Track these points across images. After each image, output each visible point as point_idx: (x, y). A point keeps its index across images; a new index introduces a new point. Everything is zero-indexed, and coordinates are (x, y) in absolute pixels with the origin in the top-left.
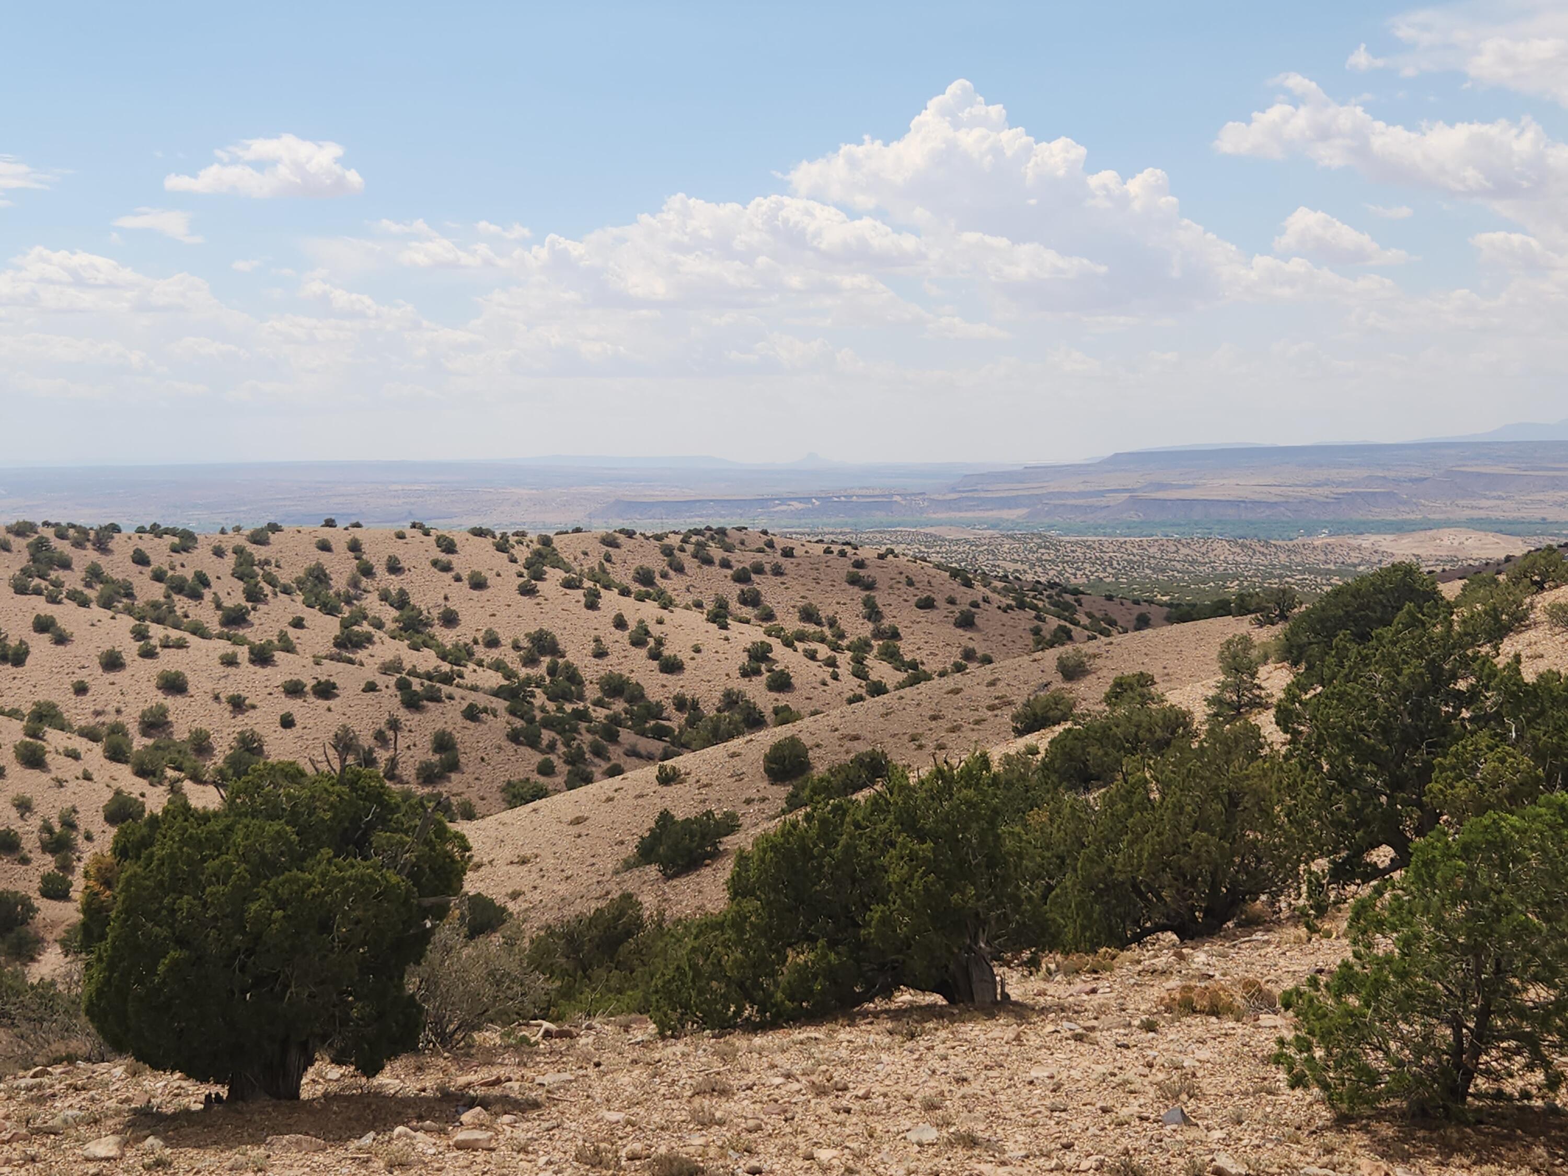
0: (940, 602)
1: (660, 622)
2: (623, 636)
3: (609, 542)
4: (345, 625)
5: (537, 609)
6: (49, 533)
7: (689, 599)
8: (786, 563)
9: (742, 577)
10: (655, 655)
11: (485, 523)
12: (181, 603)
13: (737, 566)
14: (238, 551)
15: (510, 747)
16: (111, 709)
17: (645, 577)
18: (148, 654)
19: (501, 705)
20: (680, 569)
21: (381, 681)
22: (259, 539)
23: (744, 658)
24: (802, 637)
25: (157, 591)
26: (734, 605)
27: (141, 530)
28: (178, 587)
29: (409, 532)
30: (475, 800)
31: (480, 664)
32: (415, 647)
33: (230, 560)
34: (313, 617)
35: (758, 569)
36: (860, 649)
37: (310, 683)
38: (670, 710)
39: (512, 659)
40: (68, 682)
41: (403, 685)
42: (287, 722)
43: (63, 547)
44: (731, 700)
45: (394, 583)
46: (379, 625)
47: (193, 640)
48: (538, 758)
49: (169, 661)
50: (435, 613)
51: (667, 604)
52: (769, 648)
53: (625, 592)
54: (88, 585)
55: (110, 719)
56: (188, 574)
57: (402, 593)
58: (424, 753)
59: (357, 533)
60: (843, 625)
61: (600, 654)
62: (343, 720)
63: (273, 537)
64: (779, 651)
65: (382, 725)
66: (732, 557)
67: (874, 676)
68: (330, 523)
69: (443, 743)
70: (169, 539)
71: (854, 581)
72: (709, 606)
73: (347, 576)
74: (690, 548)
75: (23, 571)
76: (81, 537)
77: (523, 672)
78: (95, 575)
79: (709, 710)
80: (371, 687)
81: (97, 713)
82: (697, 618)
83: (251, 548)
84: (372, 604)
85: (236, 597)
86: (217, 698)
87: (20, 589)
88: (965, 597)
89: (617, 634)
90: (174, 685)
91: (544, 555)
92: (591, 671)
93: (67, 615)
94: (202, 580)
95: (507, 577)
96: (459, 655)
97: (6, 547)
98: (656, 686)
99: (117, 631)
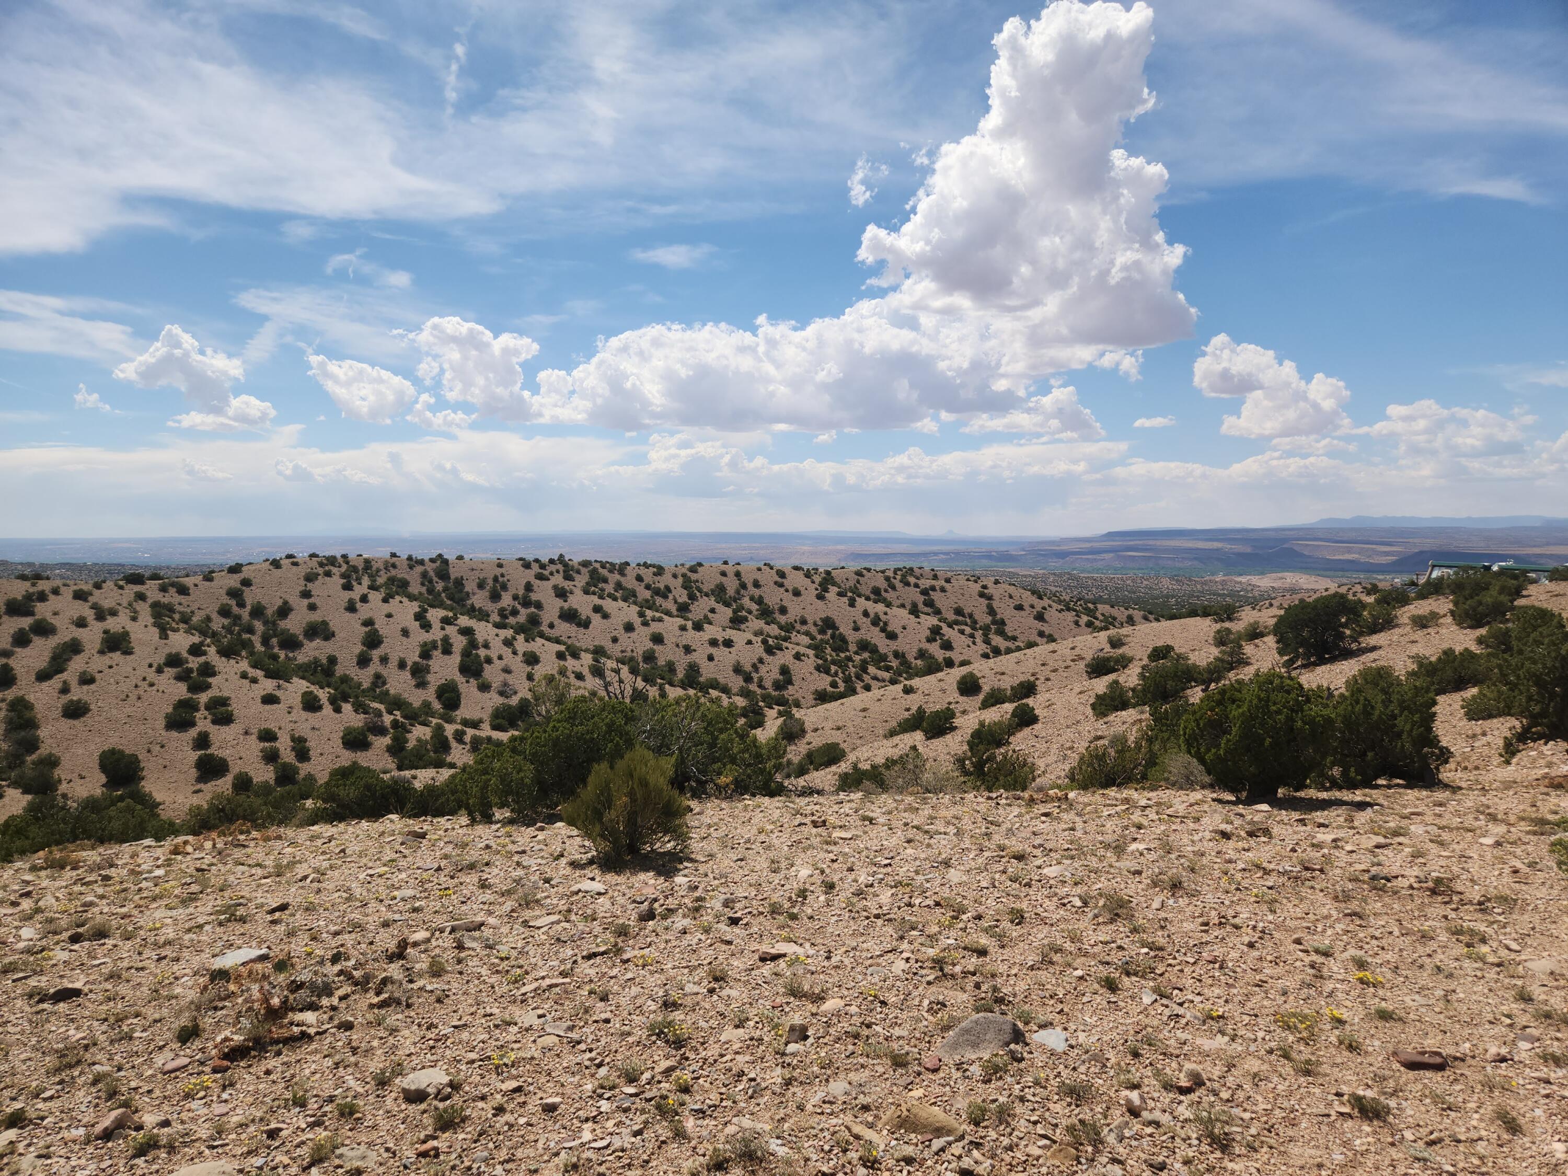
0: (1026, 606)
1: (886, 614)
3: (859, 574)
4: (735, 612)
5: (825, 607)
6: (598, 565)
7: (899, 602)
8: (947, 586)
9: (925, 592)
10: (883, 630)
11: (797, 563)
12: (659, 600)
13: (922, 587)
14: (684, 575)
15: (816, 673)
16: (629, 649)
17: (876, 591)
18: (645, 624)
19: (811, 653)
20: (894, 588)
21: (754, 639)
22: (693, 569)
23: (928, 633)
24: (957, 623)
25: (647, 594)
26: (921, 606)
27: (639, 565)
28: (657, 592)
29: (763, 568)
30: (800, 698)
31: (798, 632)
32: (768, 623)
33: (680, 580)
34: (720, 607)
35: (933, 588)
36: (986, 629)
37: (721, 640)
38: (891, 657)
39: (814, 630)
40: (609, 636)
41: (764, 642)
42: (711, 658)
43: (604, 572)
44: (922, 654)
45: (757, 592)
46: (750, 612)
47: (665, 617)
48: (830, 679)
49: (655, 627)
50: (776, 607)
51: (889, 605)
52: (941, 628)
53: (868, 599)
54: (616, 591)
55: (629, 654)
56: (662, 586)
57: (761, 597)
58: (776, 675)
59: (738, 567)
60: (976, 617)
61: (856, 629)
62: (737, 658)
63: (700, 569)
64: (945, 629)
65: (755, 661)
66: (919, 582)
67: (993, 643)
68: (726, 563)
69: (785, 671)
70: (652, 570)
71: (982, 595)
72: (908, 607)
73: (734, 588)
74: (898, 577)
75: (587, 583)
76: (612, 567)
77: (819, 637)
78: (619, 586)
79: (910, 658)
80: (749, 642)
81: (622, 652)
82: (904, 613)
83: (689, 574)
84: (746, 602)
85: (683, 598)
86: (677, 646)
87: (586, 592)
88: (1039, 604)
89: (865, 619)
90: (658, 639)
91: (828, 580)
92: (852, 637)
93: (608, 604)
94: (668, 589)
95: (810, 590)
96: (788, 628)
97: (578, 572)
98: (884, 645)
99: (631, 612)
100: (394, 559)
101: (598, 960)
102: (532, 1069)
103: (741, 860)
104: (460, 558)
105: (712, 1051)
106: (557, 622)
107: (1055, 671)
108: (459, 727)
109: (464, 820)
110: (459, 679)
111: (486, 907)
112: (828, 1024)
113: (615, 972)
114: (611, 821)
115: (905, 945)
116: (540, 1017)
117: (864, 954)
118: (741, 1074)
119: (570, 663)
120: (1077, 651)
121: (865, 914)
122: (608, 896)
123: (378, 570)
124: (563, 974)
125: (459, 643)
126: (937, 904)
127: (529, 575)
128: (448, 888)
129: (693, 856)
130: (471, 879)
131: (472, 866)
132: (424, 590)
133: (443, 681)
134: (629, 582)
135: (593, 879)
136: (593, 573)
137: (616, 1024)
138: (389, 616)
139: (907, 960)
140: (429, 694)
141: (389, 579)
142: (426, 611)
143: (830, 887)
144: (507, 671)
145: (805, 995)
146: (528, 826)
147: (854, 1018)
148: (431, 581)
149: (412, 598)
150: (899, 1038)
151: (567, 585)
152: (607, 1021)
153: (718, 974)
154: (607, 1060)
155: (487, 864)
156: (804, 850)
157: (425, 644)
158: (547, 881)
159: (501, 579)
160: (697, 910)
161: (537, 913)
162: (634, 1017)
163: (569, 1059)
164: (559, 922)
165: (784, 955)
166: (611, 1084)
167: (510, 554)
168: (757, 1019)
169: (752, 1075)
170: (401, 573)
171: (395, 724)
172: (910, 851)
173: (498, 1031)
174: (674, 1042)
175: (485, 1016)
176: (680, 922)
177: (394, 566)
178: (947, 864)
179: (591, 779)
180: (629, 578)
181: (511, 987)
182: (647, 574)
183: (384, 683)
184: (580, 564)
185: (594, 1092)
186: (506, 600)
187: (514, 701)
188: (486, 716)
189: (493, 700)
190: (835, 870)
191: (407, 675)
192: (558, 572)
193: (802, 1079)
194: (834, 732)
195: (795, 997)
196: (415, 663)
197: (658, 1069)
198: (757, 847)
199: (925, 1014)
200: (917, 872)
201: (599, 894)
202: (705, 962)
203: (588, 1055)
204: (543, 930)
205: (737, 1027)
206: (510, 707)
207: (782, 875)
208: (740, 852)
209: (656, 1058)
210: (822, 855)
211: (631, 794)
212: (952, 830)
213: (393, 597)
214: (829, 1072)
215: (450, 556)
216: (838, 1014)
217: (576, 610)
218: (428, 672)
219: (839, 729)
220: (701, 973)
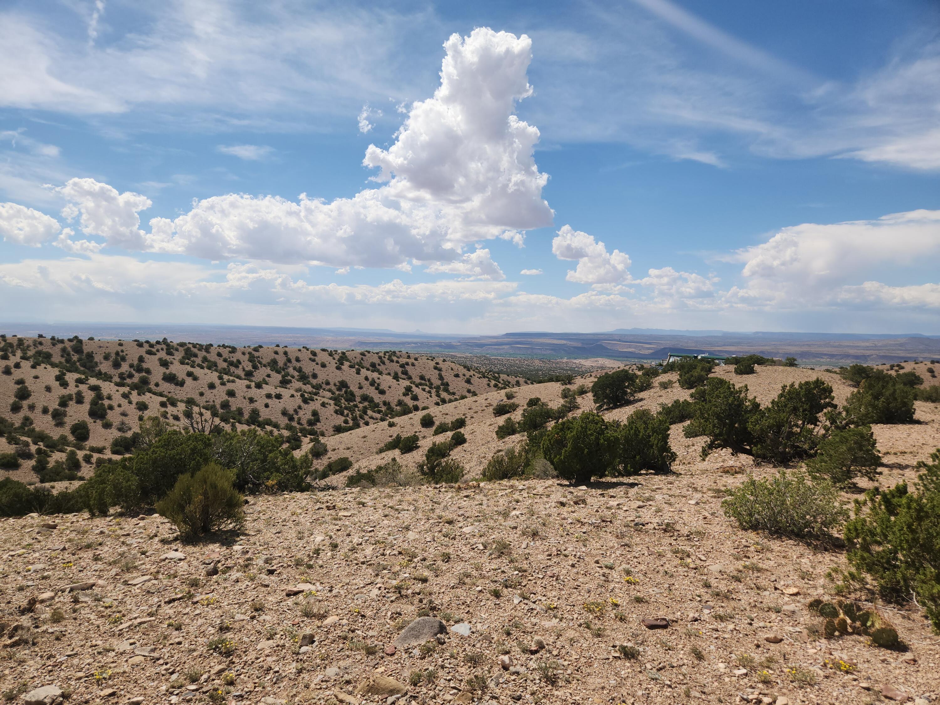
0: (461, 375)
1: (379, 379)
2: (367, 383)
3: (363, 354)
4: (283, 377)
5: (341, 374)
6: (191, 346)
7: (387, 372)
8: (415, 362)
9: (402, 366)
10: (377, 389)
11: (324, 347)
12: (232, 369)
13: (401, 363)
14: (250, 353)
15: (335, 415)
17: (373, 365)
18: (223, 384)
19: (332, 402)
20: (384, 363)
21: (295, 394)
22: (256, 350)
23: (404, 390)
24: (421, 384)
25: (225, 365)
26: (400, 374)
27: (219, 346)
28: (231, 364)
29: (302, 349)
30: (324, 430)
31: (324, 389)
32: (305, 384)
33: (247, 356)
34: (273, 374)
35: (407, 364)
36: (438, 388)
37: (274, 394)
38: (381, 405)
39: (334, 388)
40: (197, 392)
41: (302, 396)
42: (267, 406)
43: (195, 350)
44: (400, 403)
45: (298, 365)
46: (293, 377)
47: (237, 380)
48: (343, 418)
49: (230, 386)
50: (310, 374)
51: (381, 373)
52: (412, 387)
53: (368, 369)
54: (203, 362)
55: (211, 403)
56: (235, 360)
58: (309, 416)
59: (286, 349)
60: (432, 381)
61: (361, 388)
62: (284, 406)
63: (260, 349)
64: (414, 388)
65: (296, 407)
66: (400, 360)
67: (442, 396)
68: (278, 346)
69: (315, 413)
70: (228, 349)
71: (436, 368)
72: (393, 375)
73: (283, 362)
74: (387, 357)
75: (183, 357)
76: (200, 347)
77: (337, 393)
78: (205, 359)
79: (393, 405)
80: (293, 396)
81: (207, 402)
82: (390, 378)
83: (253, 352)
84: (291, 370)
85: (249, 367)
86: (245, 398)
87: (182, 363)
88: (468, 374)
89: (366, 382)
90: (231, 394)
91: (343, 358)
92: (358, 393)
93: (197, 371)
94: (239, 362)
95: (332, 364)
96: (318, 387)
97: (177, 350)
98: (377, 398)
99: (213, 377)
100: (41, 339)
101: (176, 603)
102: (124, 679)
103: (279, 533)
104: (91, 339)
105: (252, 656)
106: (161, 382)
107: (476, 412)
108: (88, 452)
109: (86, 515)
110: (89, 420)
111: (97, 573)
112: (328, 632)
113: (187, 610)
114: (190, 511)
115: (379, 580)
116: (131, 644)
117: (354, 587)
118: (270, 668)
119: (170, 409)
120: (489, 401)
121: (356, 562)
122: (186, 561)
123: (29, 346)
124: (150, 615)
125: (89, 396)
126: (400, 553)
127: (142, 351)
128: (70, 562)
129: (247, 532)
130: (89, 554)
131: (89, 546)
132: (63, 360)
133: (77, 422)
134: (212, 357)
135: (176, 550)
136: (188, 351)
137: (186, 645)
138: (36, 377)
139: (380, 589)
140: (66, 431)
141: (36, 352)
142: (65, 374)
143: (335, 546)
144: (124, 414)
145: (314, 616)
146: (133, 517)
147: (345, 627)
148: (68, 354)
149: (53, 365)
150: (371, 637)
151: (168, 358)
152: (180, 643)
153: (258, 606)
154: (178, 669)
155: (100, 544)
156: (320, 524)
157: (63, 397)
158: (143, 553)
159: (121, 354)
160: (247, 566)
161: (135, 575)
162: (199, 639)
163: (151, 671)
164: (149, 580)
165: (302, 591)
166: (179, 684)
167: (128, 337)
168: (282, 633)
169: (277, 669)
170: (45, 349)
171: (39, 451)
172: (386, 522)
173: (100, 656)
174: (225, 653)
175: (91, 647)
176: (235, 575)
177: (41, 343)
178: (407, 528)
179: (177, 485)
180: (212, 354)
181: (112, 626)
182: (225, 353)
183: (31, 423)
184: (178, 344)
185: (167, 691)
186: (125, 368)
187: (129, 434)
188: (108, 445)
189: (114, 434)
190: (339, 536)
191: (49, 418)
192: (162, 349)
193: (309, 668)
194: (345, 451)
195: (308, 617)
196: (55, 410)
197: (213, 672)
198: (290, 524)
199: (388, 621)
200: (389, 535)
201: (180, 560)
202: (250, 599)
203: (165, 667)
204: (138, 586)
205: (268, 639)
206: (126, 438)
207: (305, 540)
208: (279, 528)
209: (212, 664)
210: (332, 527)
211: (205, 494)
212: (412, 508)
213: (39, 365)
214: (326, 662)
215: (84, 337)
216: (334, 625)
217: (175, 375)
218: (65, 416)
219: (348, 449)
220: (247, 606)
